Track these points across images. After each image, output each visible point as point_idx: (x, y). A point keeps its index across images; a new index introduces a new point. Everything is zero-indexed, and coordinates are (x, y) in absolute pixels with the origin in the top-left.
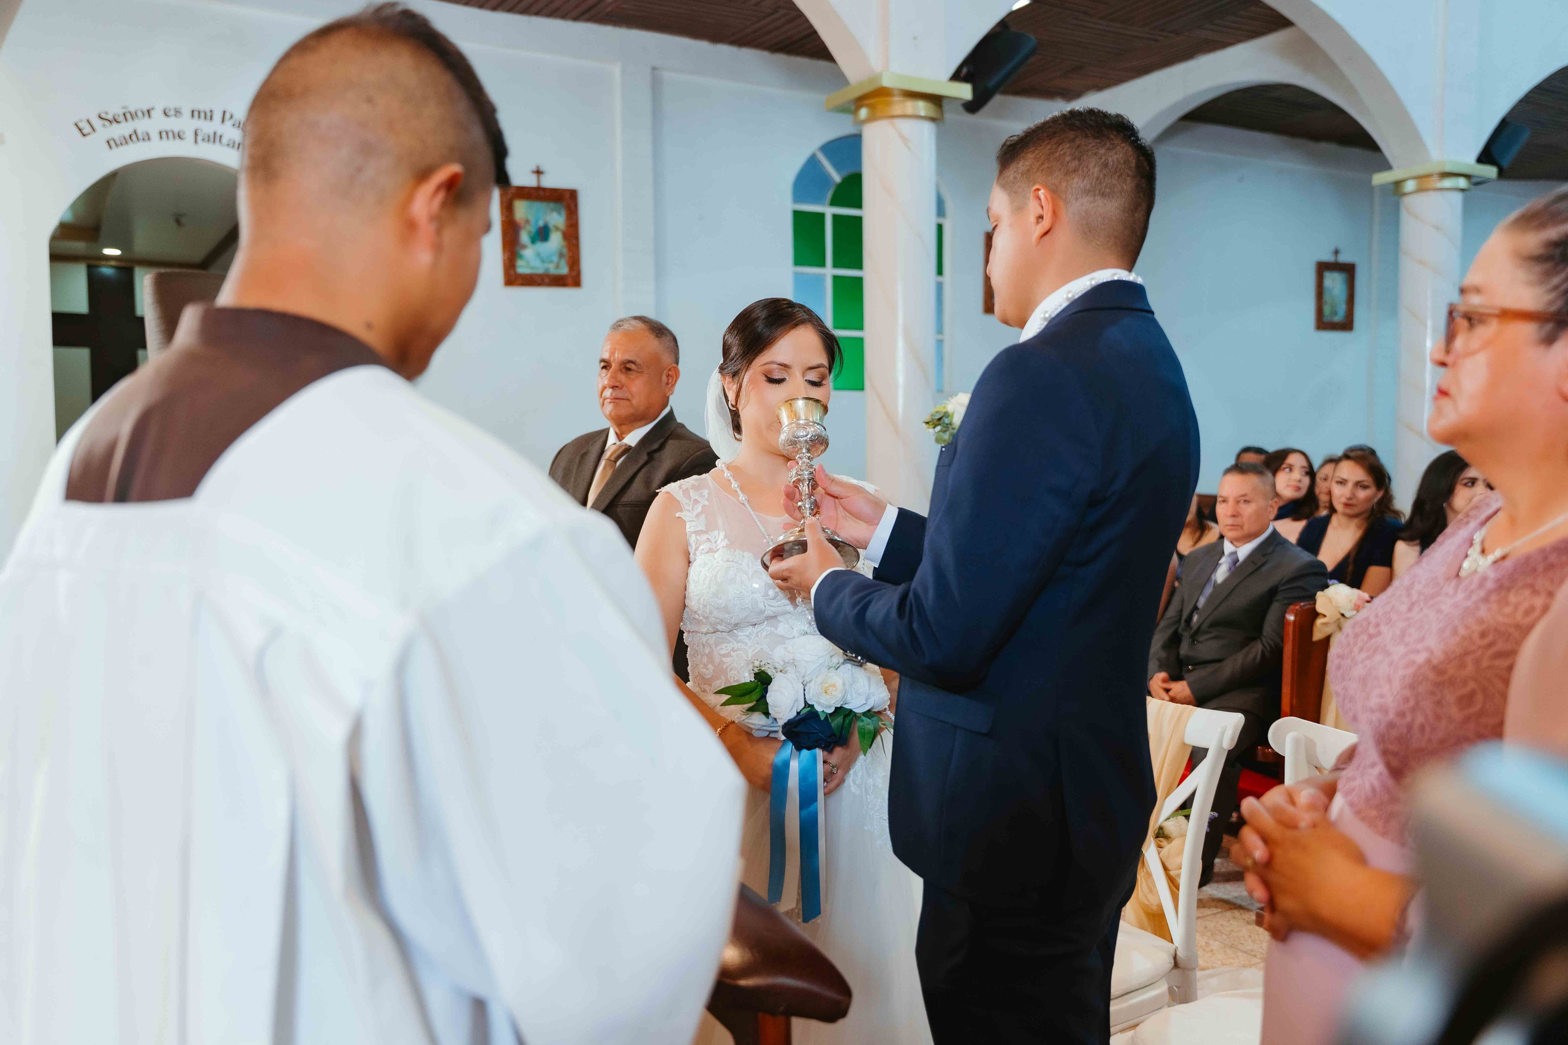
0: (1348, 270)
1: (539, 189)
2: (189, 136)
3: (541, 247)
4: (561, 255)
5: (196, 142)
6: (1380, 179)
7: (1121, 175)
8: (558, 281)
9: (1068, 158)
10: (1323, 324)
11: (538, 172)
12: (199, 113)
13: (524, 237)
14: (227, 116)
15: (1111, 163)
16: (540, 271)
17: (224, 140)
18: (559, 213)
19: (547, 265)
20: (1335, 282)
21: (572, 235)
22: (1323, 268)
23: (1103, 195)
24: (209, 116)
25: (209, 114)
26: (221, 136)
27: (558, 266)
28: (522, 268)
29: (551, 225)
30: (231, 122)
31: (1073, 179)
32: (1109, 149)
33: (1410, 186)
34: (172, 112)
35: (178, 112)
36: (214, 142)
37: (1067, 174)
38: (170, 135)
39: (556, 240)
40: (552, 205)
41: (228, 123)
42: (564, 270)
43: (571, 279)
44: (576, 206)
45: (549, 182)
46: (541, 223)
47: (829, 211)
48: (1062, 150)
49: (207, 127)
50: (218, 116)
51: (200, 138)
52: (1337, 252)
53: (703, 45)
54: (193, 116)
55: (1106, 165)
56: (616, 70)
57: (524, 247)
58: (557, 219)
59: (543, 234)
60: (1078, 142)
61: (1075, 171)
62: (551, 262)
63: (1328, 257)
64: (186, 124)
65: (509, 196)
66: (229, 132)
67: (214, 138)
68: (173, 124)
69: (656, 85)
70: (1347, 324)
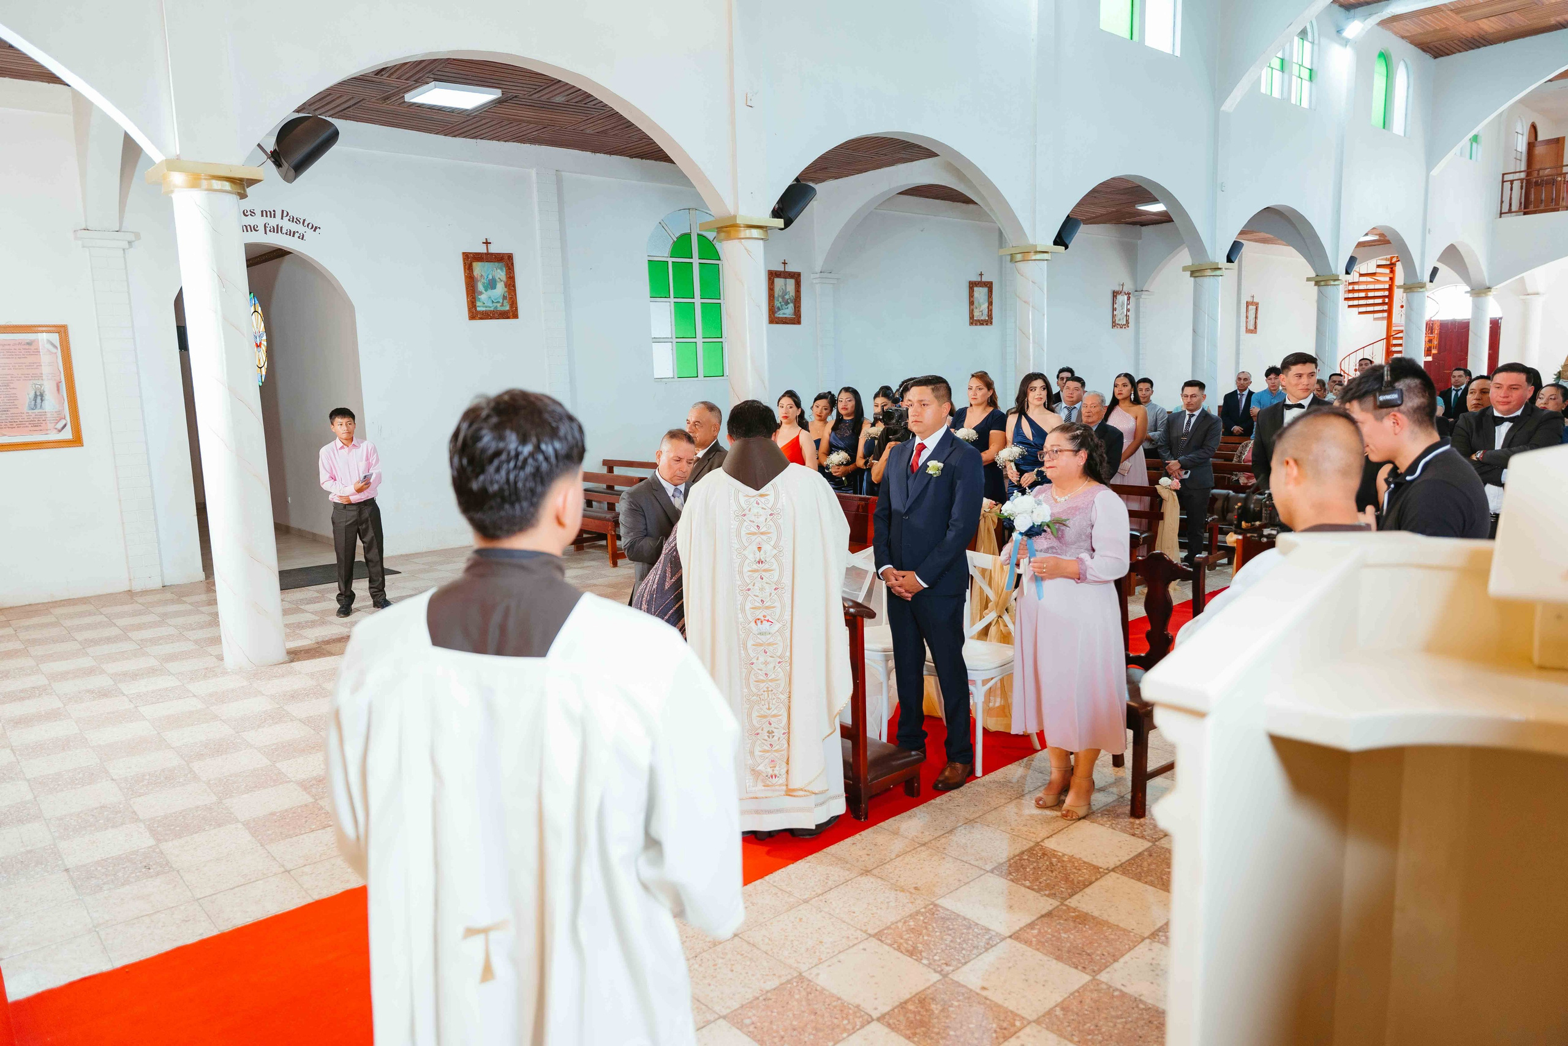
0: (989, 285)
1: (487, 254)
2: (261, 228)
3: (491, 292)
4: (504, 298)
5: (266, 233)
8: (503, 315)
10: (973, 321)
11: (487, 243)
12: (266, 212)
13: (480, 287)
14: (285, 214)
16: (492, 309)
17: (284, 231)
18: (501, 269)
19: (495, 304)
20: (980, 293)
21: (511, 284)
22: (972, 285)
24: (273, 214)
25: (273, 213)
26: (281, 227)
27: (502, 305)
28: (480, 308)
29: (497, 278)
30: (288, 217)
33: (1019, 257)
34: (249, 213)
35: (253, 213)
36: (277, 232)
38: (249, 228)
39: (500, 289)
40: (496, 264)
41: (286, 219)
42: (507, 308)
43: (512, 313)
44: (512, 264)
45: (493, 249)
46: (490, 277)
47: (670, 260)
49: (273, 222)
50: (278, 214)
51: (268, 229)
52: (981, 275)
53: (588, 154)
54: (262, 216)
56: (533, 172)
57: (481, 293)
58: (500, 274)
59: (492, 284)
62: (498, 302)
63: (977, 279)
64: (259, 221)
65: (470, 259)
66: (286, 225)
67: (278, 229)
68: (250, 221)
69: (559, 182)
70: (989, 321)
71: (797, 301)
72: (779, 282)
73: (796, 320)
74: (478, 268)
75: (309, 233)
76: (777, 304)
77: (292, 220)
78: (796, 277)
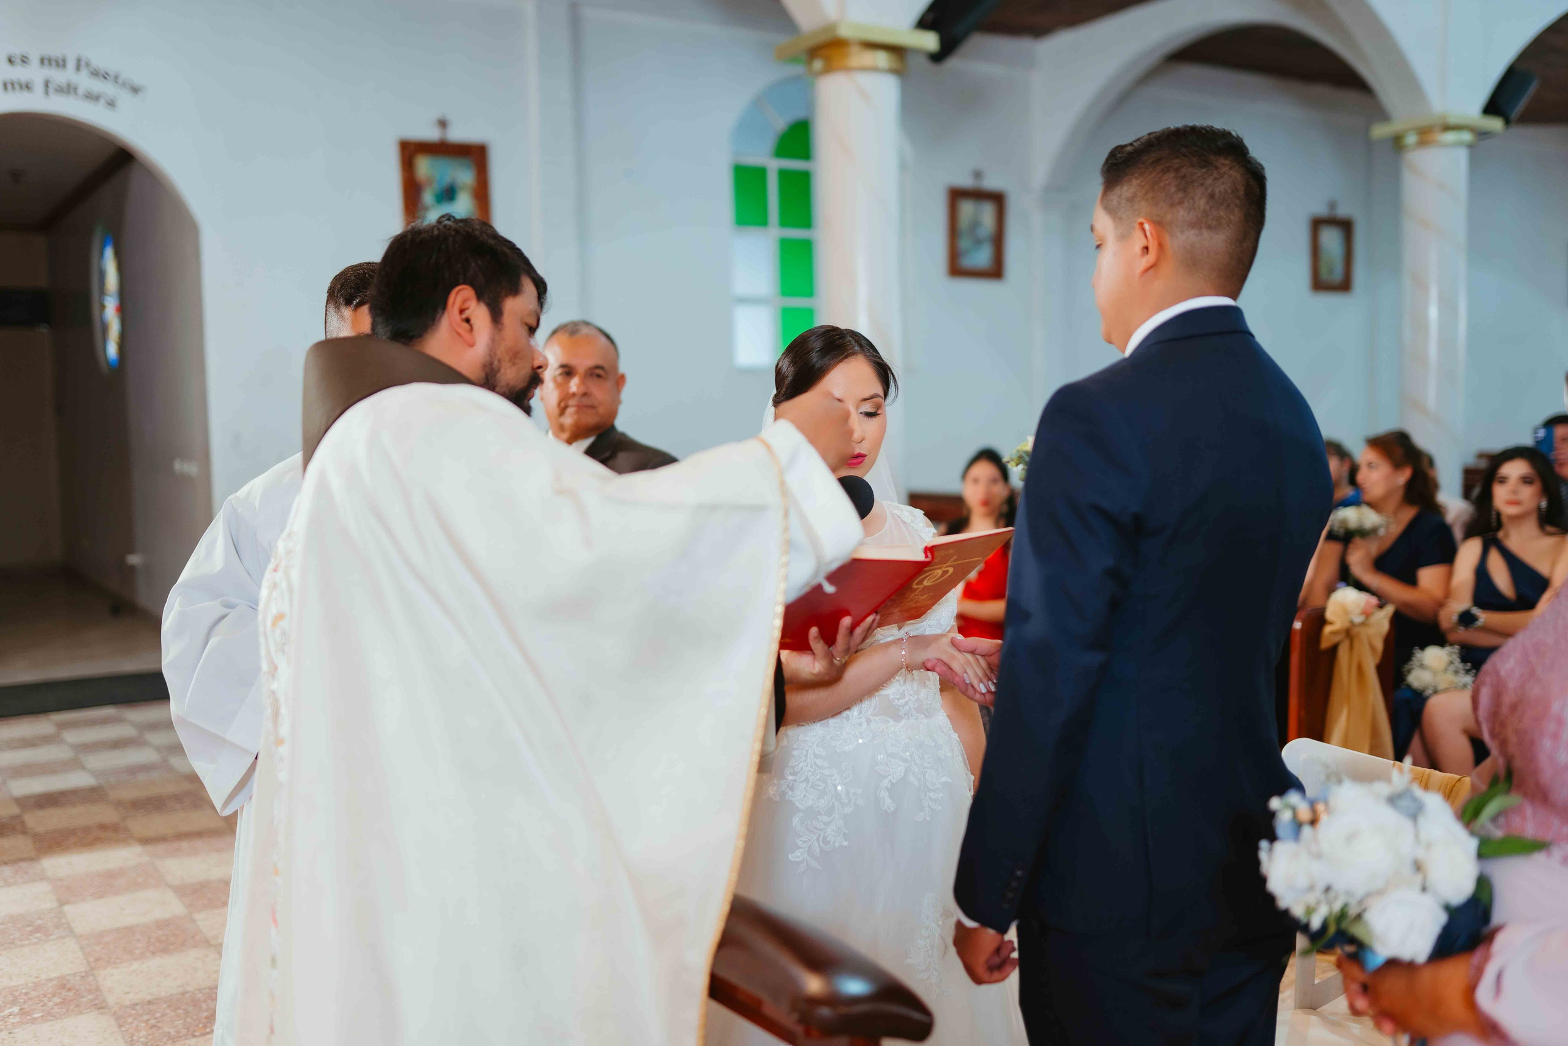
0: (1346, 226)
1: (443, 143)
2: (39, 87)
3: (446, 208)
5: (47, 94)
6: (1380, 131)
7: (1228, 206)
9: (1173, 189)
10: (1320, 285)
11: (443, 124)
12: (50, 60)
13: (428, 197)
14: (83, 63)
15: (1217, 195)
17: (80, 92)
18: (466, 170)
20: (1331, 239)
21: (482, 196)
22: (1317, 224)
23: (1210, 228)
24: (61, 64)
25: (61, 62)
26: (76, 86)
29: (458, 184)
30: (88, 70)
31: (1178, 211)
32: (1216, 179)
33: (1411, 139)
34: (18, 60)
35: (24, 60)
36: (68, 93)
37: (1172, 205)
38: (17, 86)
39: (464, 202)
40: (457, 161)
41: (84, 72)
44: (486, 161)
45: (456, 135)
46: (446, 182)
47: (774, 165)
48: (1167, 180)
49: (60, 77)
50: (71, 64)
51: (51, 90)
52: (1332, 205)
54: (42, 64)
55: (1212, 196)
56: (530, 6)
57: (427, 209)
58: (465, 176)
59: (449, 194)
60: (1183, 171)
61: (1181, 203)
63: (1323, 212)
64: (35, 74)
65: (410, 151)
66: (85, 82)
67: (69, 89)
68: (19, 73)
69: (575, 23)
70: (1345, 285)
71: (998, 241)
72: (967, 208)
73: (995, 271)
74: (424, 166)
75: (124, 98)
76: (964, 243)
77: (95, 74)
78: (998, 199)
